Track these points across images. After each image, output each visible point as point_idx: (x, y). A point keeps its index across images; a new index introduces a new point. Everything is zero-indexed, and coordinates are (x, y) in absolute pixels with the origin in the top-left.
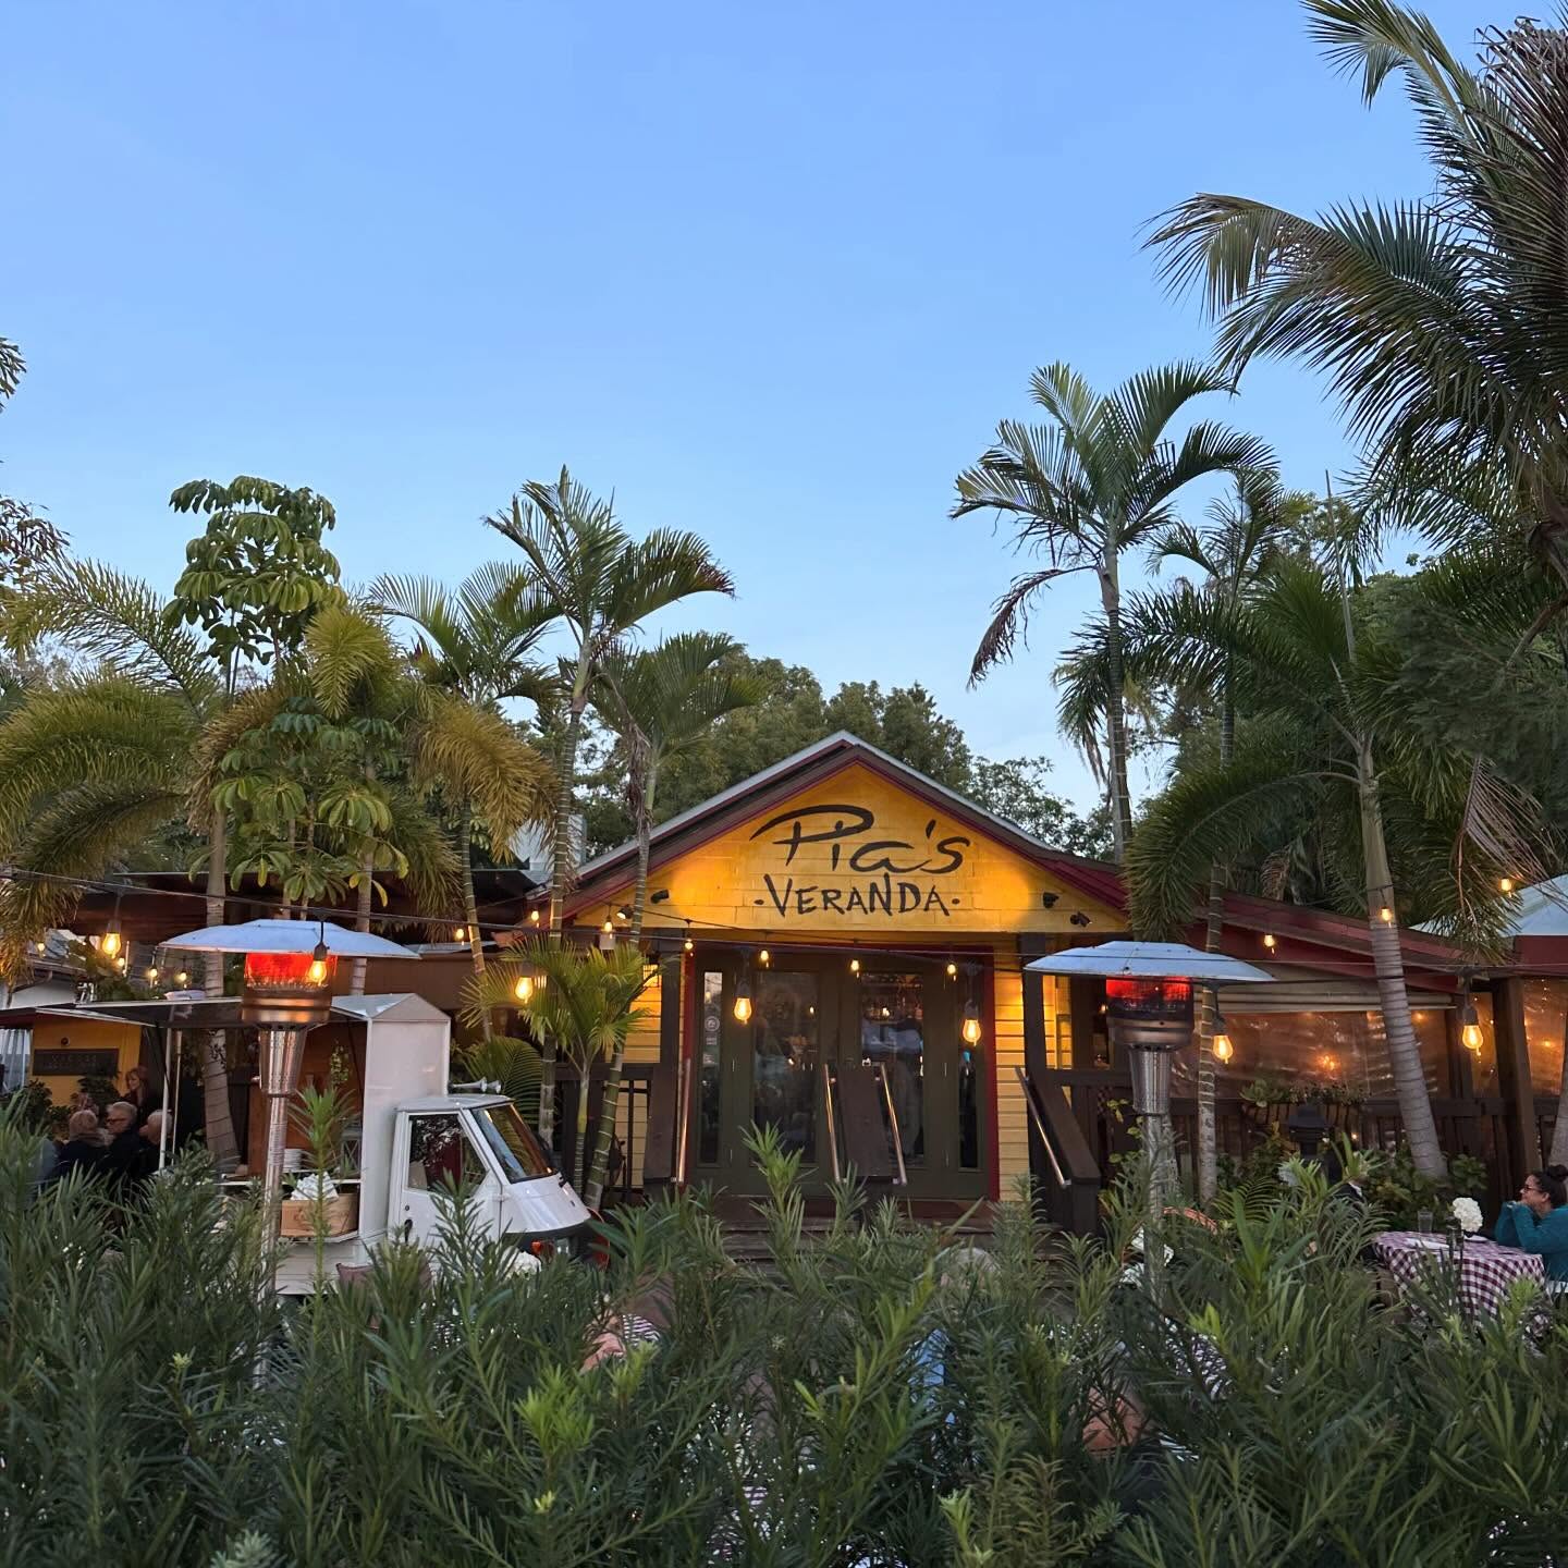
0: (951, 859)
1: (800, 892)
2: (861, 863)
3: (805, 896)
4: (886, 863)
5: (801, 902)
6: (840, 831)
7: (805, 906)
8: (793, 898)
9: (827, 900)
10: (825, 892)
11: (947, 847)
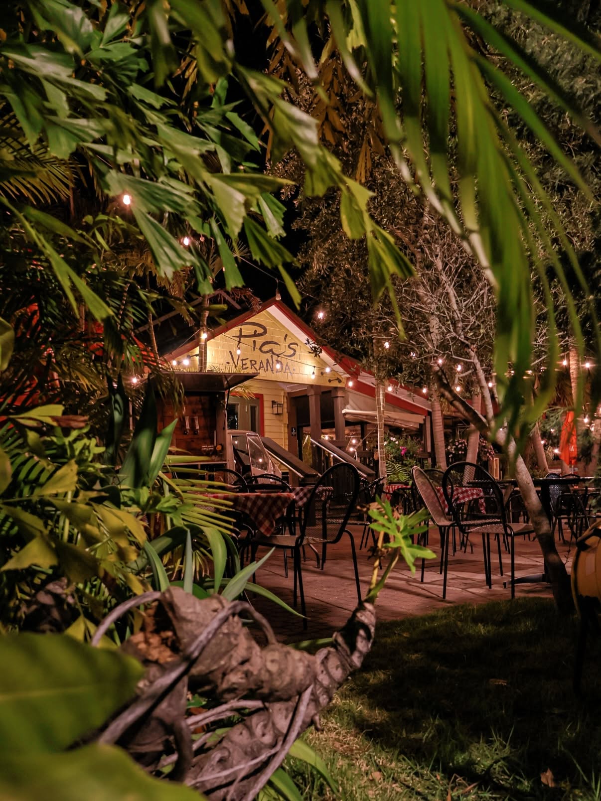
0: (292, 352)
1: (242, 360)
2: (263, 349)
3: (244, 362)
4: (271, 350)
5: (243, 365)
6: (256, 335)
7: (244, 367)
8: (240, 362)
9: (252, 365)
10: (251, 361)
11: (291, 346)
